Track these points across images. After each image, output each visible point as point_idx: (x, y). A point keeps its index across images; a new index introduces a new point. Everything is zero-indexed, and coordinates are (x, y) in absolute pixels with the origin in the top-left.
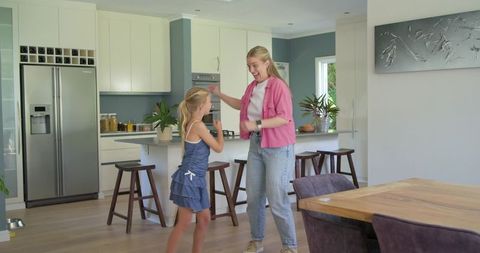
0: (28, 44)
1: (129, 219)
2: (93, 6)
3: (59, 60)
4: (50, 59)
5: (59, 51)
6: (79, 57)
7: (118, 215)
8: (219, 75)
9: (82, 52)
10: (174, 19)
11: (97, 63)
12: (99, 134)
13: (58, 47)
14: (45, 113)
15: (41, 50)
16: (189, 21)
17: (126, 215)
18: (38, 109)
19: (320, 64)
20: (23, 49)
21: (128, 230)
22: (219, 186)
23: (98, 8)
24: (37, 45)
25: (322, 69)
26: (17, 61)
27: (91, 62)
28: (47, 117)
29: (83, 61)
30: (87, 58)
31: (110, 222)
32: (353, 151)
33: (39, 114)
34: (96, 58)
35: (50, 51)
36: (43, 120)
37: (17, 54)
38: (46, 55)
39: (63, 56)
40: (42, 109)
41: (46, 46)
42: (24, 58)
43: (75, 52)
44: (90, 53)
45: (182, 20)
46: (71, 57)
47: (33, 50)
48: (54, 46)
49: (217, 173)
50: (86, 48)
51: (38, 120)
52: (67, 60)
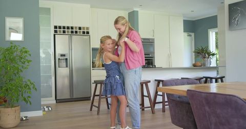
0: (58, 25)
1: (99, 107)
2: (89, 6)
3: (72, 32)
4: (68, 32)
5: (72, 28)
6: (82, 30)
7: (95, 106)
8: (153, 39)
9: (84, 28)
10: (130, 11)
11: (91, 33)
12: (92, 68)
13: (72, 26)
14: (65, 57)
15: (64, 28)
16: (138, 11)
17: (97, 106)
18: (62, 55)
19: (211, 32)
20: (56, 27)
21: (98, 113)
22: (145, 93)
23: (91, 7)
24: (62, 25)
25: (212, 36)
26: (53, 33)
27: (88, 33)
28: (66, 59)
29: (84, 32)
30: (86, 31)
31: (91, 110)
32: (224, 77)
33: (63, 58)
34: (90, 31)
35: (68, 28)
36: (65, 61)
37: (53, 29)
38: (66, 30)
39: (74, 30)
40: (64, 55)
41: (66, 25)
42: (56, 32)
43: (80, 28)
44: (87, 28)
45: (134, 11)
46: (78, 30)
47: (60, 27)
48: (70, 25)
49: (144, 85)
50: (86, 26)
51: (62, 61)
52: (76, 32)
